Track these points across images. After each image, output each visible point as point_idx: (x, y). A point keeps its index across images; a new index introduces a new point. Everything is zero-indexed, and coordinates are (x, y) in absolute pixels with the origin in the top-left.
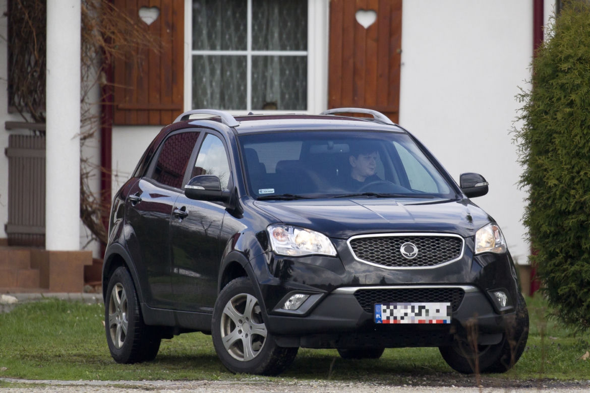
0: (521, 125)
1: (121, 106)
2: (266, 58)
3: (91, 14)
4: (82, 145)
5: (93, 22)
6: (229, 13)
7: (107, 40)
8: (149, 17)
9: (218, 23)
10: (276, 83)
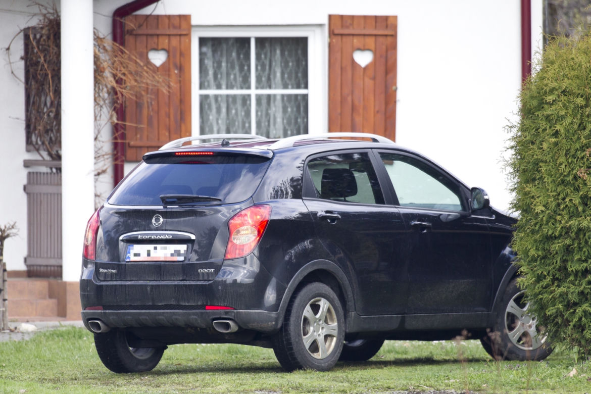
0: (510, 154)
1: (132, 143)
2: (269, 96)
3: (103, 56)
4: (96, 181)
5: (105, 65)
6: (234, 54)
7: (119, 81)
8: (158, 58)
9: (224, 64)
10: (279, 120)
